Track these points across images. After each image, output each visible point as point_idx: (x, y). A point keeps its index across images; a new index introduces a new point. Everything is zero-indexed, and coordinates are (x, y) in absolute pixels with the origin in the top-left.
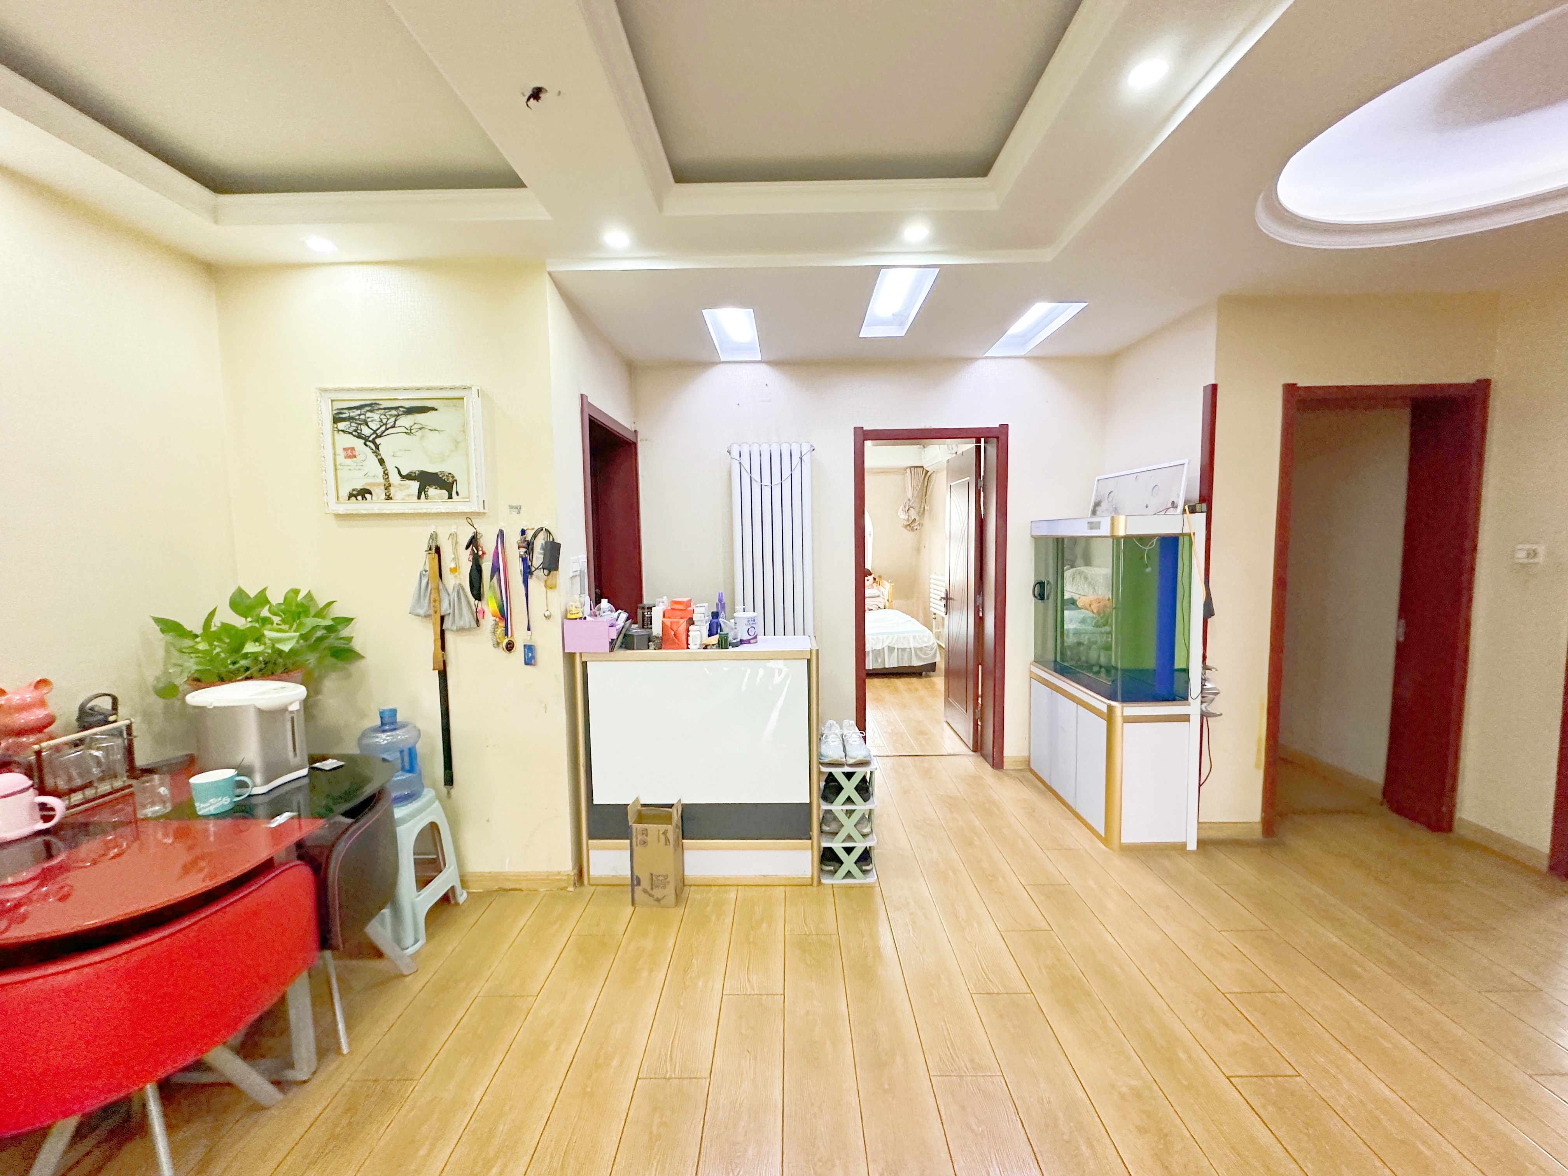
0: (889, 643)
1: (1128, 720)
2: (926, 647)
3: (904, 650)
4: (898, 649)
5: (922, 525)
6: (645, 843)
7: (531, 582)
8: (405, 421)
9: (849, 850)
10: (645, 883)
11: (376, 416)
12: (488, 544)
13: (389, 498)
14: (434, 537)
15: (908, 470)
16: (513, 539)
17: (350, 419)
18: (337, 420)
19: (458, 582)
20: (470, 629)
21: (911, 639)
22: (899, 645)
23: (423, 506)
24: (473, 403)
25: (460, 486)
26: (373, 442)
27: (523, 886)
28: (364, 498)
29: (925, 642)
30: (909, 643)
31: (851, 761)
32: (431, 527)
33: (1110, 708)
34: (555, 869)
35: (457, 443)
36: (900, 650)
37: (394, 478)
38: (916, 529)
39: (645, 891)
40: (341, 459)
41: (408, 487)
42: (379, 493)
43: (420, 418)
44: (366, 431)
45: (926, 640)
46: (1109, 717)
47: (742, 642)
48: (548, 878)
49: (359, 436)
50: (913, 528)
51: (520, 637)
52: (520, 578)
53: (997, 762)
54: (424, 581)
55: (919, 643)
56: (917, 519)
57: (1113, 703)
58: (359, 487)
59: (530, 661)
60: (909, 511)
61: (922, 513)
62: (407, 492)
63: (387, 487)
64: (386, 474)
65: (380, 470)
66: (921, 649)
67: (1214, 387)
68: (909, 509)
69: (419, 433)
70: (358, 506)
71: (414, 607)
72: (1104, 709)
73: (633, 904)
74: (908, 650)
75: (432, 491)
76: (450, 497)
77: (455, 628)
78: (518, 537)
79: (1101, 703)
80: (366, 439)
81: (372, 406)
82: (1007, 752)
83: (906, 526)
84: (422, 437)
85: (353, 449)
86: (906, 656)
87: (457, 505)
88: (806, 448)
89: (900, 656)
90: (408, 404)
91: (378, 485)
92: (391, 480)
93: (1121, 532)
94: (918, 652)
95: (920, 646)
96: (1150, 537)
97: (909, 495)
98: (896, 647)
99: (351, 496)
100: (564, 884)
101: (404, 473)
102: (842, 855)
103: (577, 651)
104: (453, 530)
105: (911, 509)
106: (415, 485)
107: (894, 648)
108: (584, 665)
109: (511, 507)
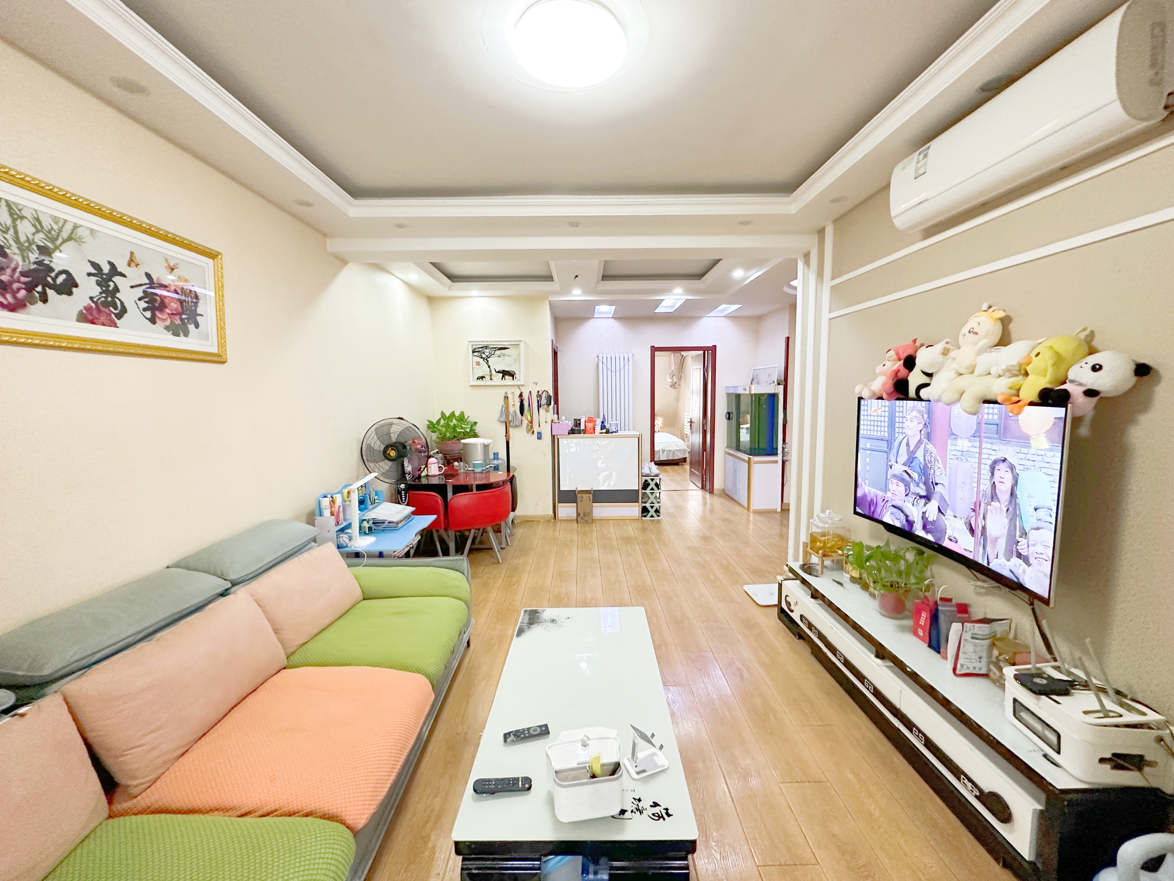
0: (663, 448)
1: (756, 463)
2: (681, 450)
3: (670, 451)
5: (680, 385)
6: (582, 501)
7: (540, 410)
8: (498, 352)
9: (652, 507)
10: (582, 515)
11: (487, 351)
12: (525, 396)
13: (491, 379)
14: (506, 393)
16: (534, 394)
17: (479, 351)
18: (473, 352)
19: (514, 409)
20: (519, 426)
22: (668, 448)
23: (504, 382)
24: (522, 345)
25: (516, 376)
26: (486, 360)
27: (535, 519)
28: (482, 379)
29: (681, 447)
30: (672, 447)
31: (653, 475)
32: (505, 390)
33: (749, 458)
34: (547, 514)
35: (516, 360)
36: (668, 451)
37: (493, 372)
38: (677, 388)
39: (582, 518)
40: (475, 365)
41: (498, 376)
42: (488, 378)
43: (503, 351)
44: (484, 356)
46: (749, 462)
47: (613, 432)
48: (544, 517)
49: (481, 358)
50: (675, 387)
51: (536, 429)
52: (537, 408)
53: (711, 491)
54: (503, 409)
56: (677, 382)
57: (751, 456)
58: (481, 376)
59: (539, 438)
60: (673, 378)
61: (680, 378)
62: (497, 377)
63: (491, 376)
64: (491, 371)
65: (488, 369)
67: (788, 338)
68: (673, 376)
69: (503, 357)
70: (480, 382)
71: (499, 418)
72: (747, 459)
73: (577, 523)
74: (672, 451)
75: (507, 377)
76: (513, 379)
77: (514, 426)
78: (536, 393)
79: (746, 457)
80: (484, 359)
81: (486, 347)
82: (715, 487)
83: (671, 386)
84: (504, 358)
85: (479, 362)
86: (671, 454)
87: (515, 382)
88: (630, 355)
89: (668, 454)
90: (499, 347)
91: (487, 375)
92: (492, 373)
93: (753, 393)
94: (678, 452)
95: (679, 449)
96: (766, 394)
97: (673, 368)
99: (478, 379)
100: (550, 519)
101: (497, 371)
102: (650, 509)
103: (556, 434)
104: (513, 391)
106: (501, 375)
107: (665, 450)
108: (558, 439)
109: (534, 383)
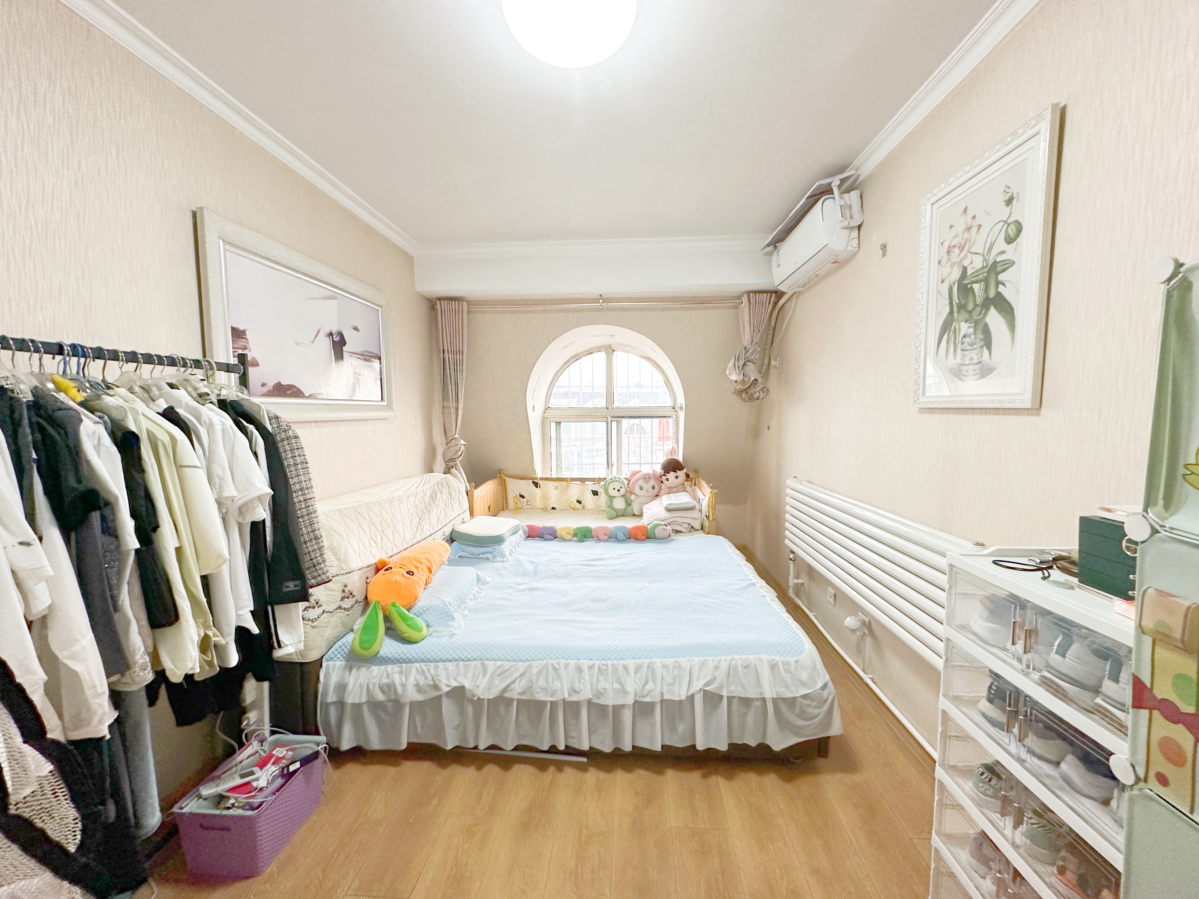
0: (708, 684)
2: (805, 697)
3: (746, 702)
4: (730, 698)
5: (768, 391)
15: (745, 299)
21: (766, 674)
22: (732, 688)
29: (804, 684)
30: (759, 684)
36: (735, 703)
38: (758, 399)
45: (804, 676)
50: (752, 395)
55: (786, 686)
56: (760, 380)
60: (746, 368)
61: (765, 371)
66: (791, 702)
68: (744, 364)
74: (759, 703)
83: (740, 393)
86: (751, 718)
89: (735, 718)
94: (784, 709)
95: (791, 695)
97: (746, 340)
98: (725, 693)
105: (748, 363)
107: (721, 697)
